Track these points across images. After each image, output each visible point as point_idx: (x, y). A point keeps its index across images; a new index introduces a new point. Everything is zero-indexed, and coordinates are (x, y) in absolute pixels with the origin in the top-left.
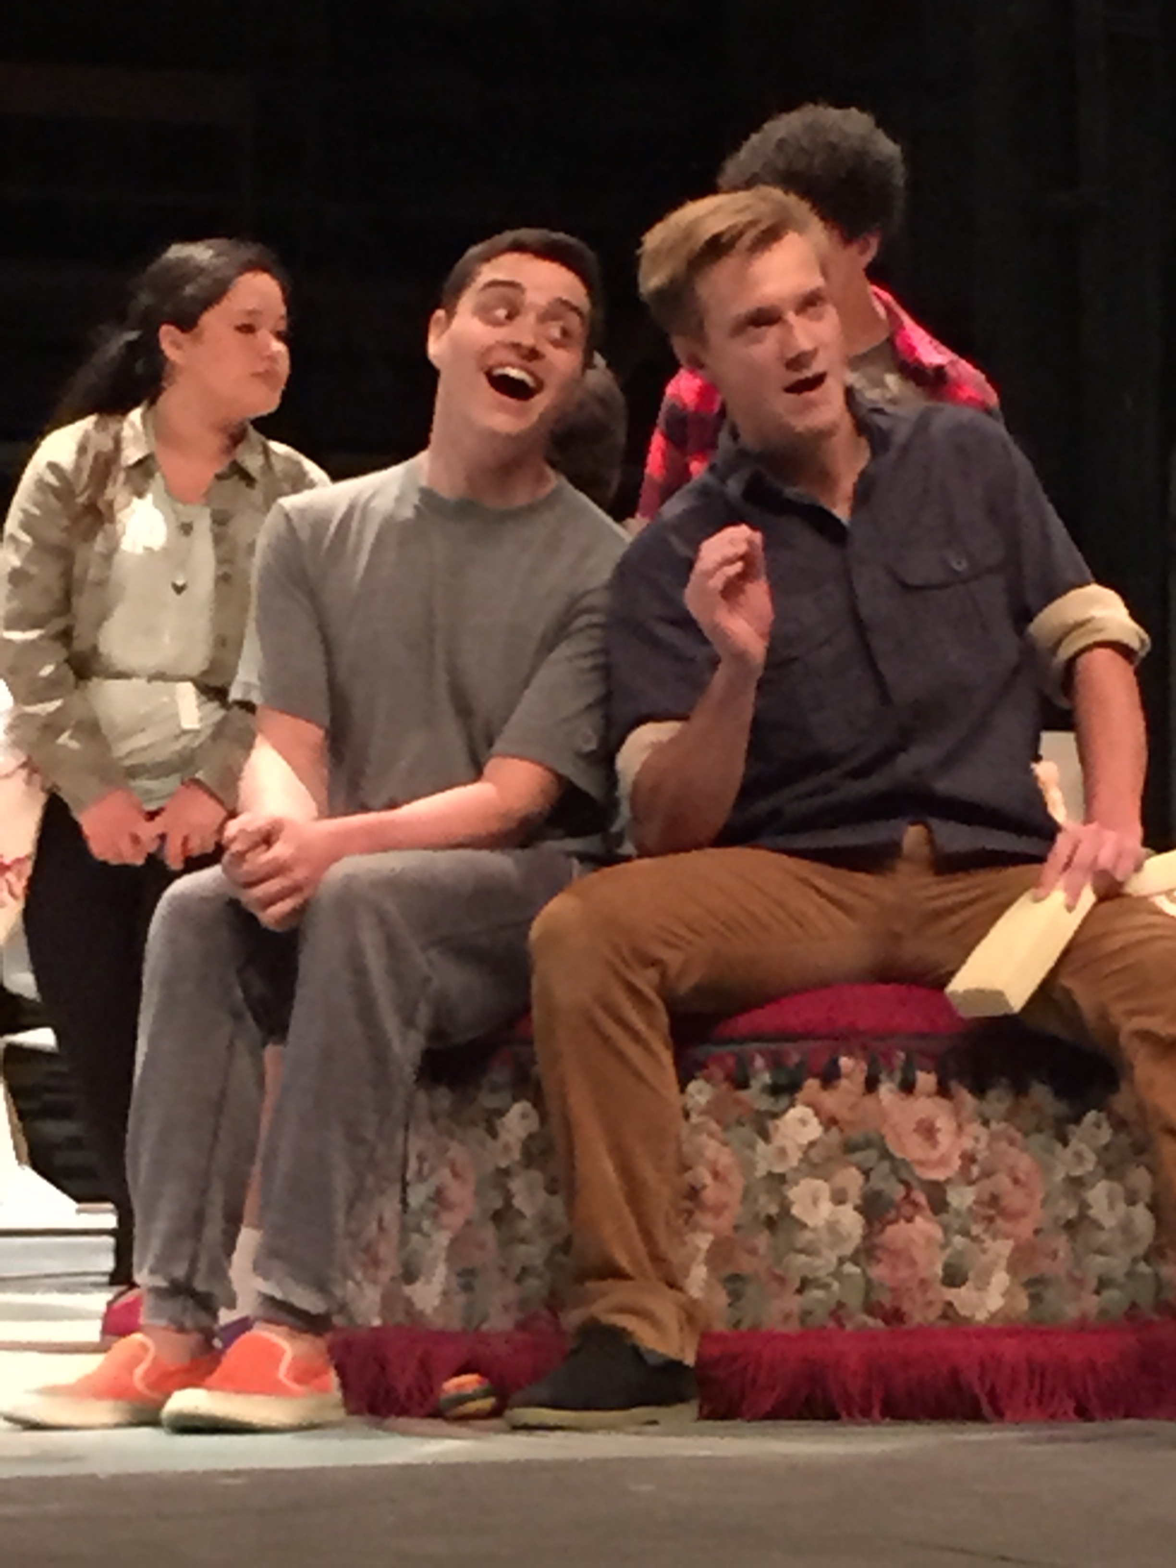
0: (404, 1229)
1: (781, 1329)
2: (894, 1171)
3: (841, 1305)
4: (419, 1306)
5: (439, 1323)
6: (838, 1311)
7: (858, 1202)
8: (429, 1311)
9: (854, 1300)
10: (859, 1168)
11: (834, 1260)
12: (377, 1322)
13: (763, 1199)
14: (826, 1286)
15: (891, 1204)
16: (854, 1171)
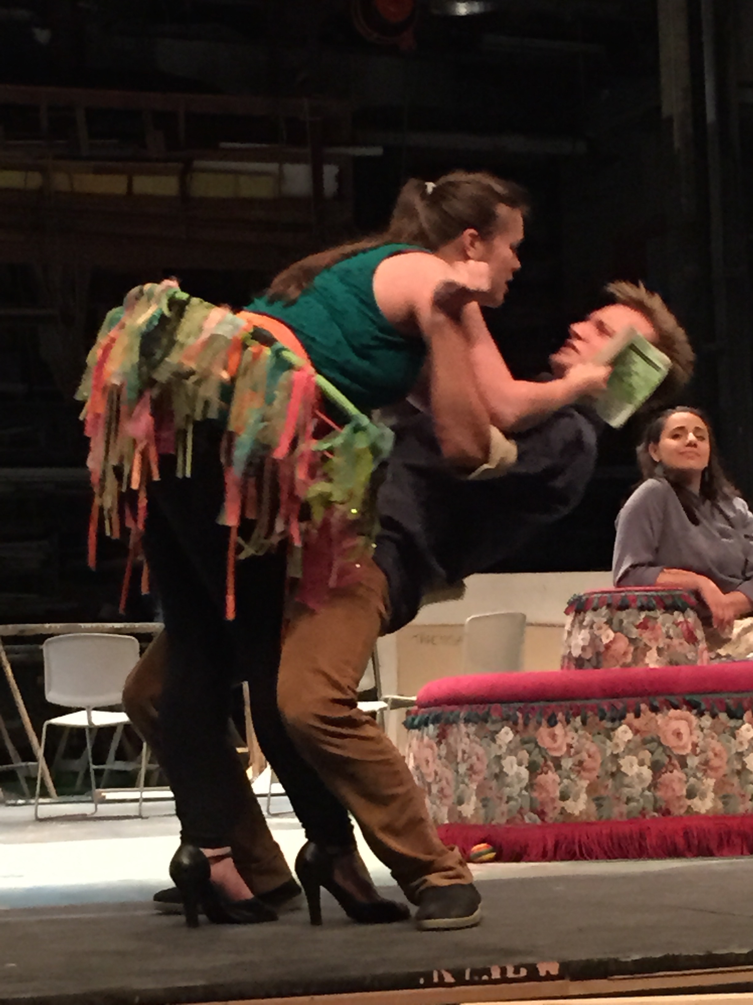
0: (458, 783)
1: (619, 819)
2: (664, 751)
3: (644, 809)
4: (464, 815)
5: (473, 822)
6: (643, 812)
7: (649, 765)
8: (469, 816)
9: (650, 807)
10: (648, 750)
11: (640, 789)
12: (447, 822)
13: (610, 765)
14: (638, 801)
15: (664, 765)
16: (647, 752)
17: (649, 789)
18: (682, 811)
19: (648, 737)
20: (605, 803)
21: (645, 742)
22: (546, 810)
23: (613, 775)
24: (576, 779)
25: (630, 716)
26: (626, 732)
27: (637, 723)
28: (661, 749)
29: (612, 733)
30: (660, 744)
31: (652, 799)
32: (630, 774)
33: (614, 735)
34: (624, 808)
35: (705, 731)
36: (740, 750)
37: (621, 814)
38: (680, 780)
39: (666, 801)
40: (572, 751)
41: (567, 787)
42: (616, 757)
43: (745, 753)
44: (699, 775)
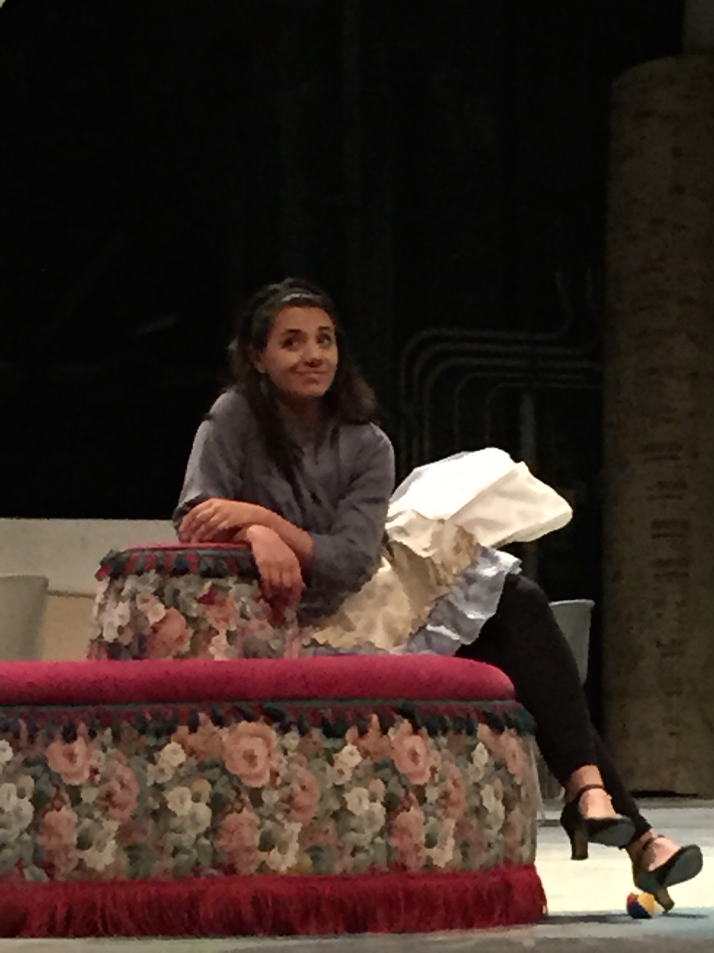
1: (162, 878)
2: (230, 781)
3: (198, 864)
6: (196, 869)
7: (209, 800)
9: (206, 862)
10: (208, 780)
11: (193, 836)
13: (151, 799)
14: (189, 852)
15: (229, 802)
16: (205, 782)
17: (206, 834)
18: (253, 868)
19: (207, 760)
20: (143, 855)
21: (202, 767)
22: (57, 862)
23: (155, 814)
24: (102, 819)
25: (183, 730)
26: (175, 752)
27: (193, 740)
28: (225, 778)
29: (156, 755)
30: (224, 771)
31: (210, 850)
32: (179, 813)
33: (159, 756)
34: (169, 863)
35: (290, 754)
36: (339, 783)
37: (166, 871)
38: (251, 824)
39: (230, 854)
40: (98, 778)
41: (87, 830)
42: (159, 788)
43: (346, 787)
44: (279, 816)
